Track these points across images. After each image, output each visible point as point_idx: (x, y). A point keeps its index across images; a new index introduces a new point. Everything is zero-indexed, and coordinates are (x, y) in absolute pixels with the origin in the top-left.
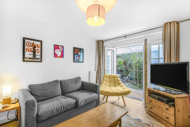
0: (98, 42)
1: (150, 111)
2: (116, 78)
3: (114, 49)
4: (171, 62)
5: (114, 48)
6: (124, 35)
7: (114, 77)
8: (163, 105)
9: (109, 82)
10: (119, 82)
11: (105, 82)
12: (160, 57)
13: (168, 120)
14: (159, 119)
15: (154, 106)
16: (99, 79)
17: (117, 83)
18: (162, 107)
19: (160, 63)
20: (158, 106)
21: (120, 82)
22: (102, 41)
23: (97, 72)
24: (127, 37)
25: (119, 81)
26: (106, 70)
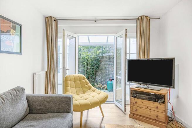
0: (47, 19)
1: (134, 114)
2: (84, 80)
3: (76, 36)
4: (144, 58)
5: (76, 34)
6: (94, 18)
7: (80, 79)
8: (152, 104)
9: (75, 88)
10: (88, 85)
11: (69, 88)
12: (131, 53)
13: (158, 118)
14: (147, 120)
15: (140, 107)
16: (51, 85)
17: (86, 88)
18: (151, 106)
19: (131, 59)
20: (146, 106)
21: (90, 84)
22: (55, 19)
23: (47, 72)
24: (97, 21)
25: (88, 83)
26: (67, 68)
